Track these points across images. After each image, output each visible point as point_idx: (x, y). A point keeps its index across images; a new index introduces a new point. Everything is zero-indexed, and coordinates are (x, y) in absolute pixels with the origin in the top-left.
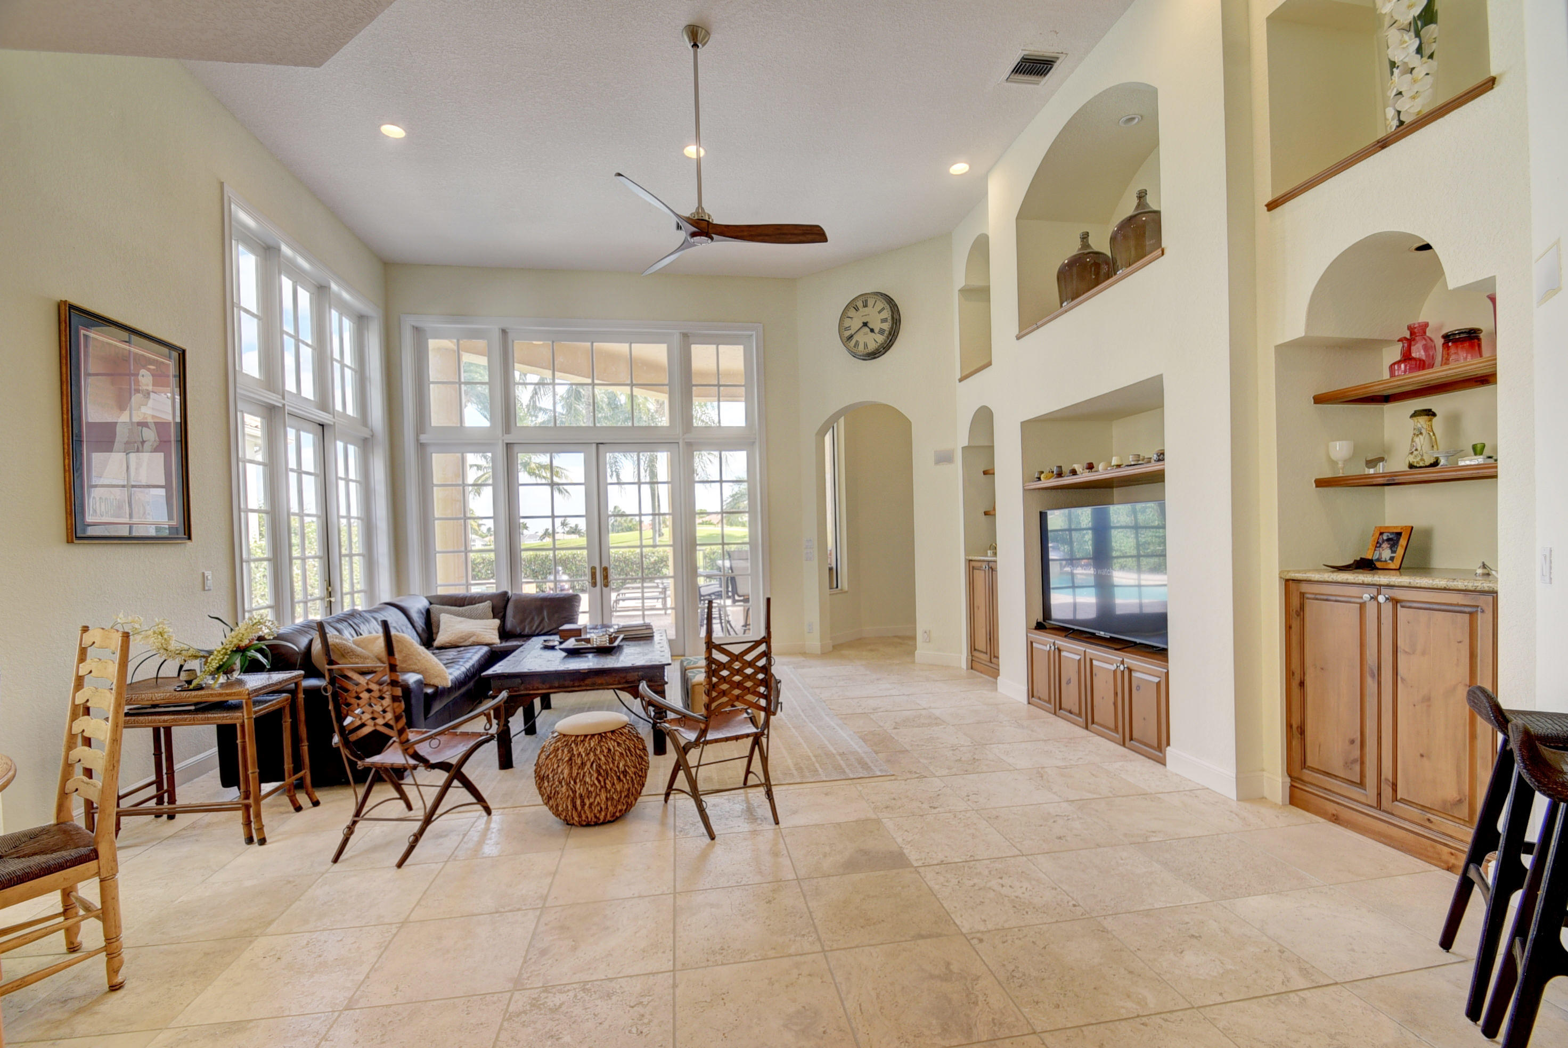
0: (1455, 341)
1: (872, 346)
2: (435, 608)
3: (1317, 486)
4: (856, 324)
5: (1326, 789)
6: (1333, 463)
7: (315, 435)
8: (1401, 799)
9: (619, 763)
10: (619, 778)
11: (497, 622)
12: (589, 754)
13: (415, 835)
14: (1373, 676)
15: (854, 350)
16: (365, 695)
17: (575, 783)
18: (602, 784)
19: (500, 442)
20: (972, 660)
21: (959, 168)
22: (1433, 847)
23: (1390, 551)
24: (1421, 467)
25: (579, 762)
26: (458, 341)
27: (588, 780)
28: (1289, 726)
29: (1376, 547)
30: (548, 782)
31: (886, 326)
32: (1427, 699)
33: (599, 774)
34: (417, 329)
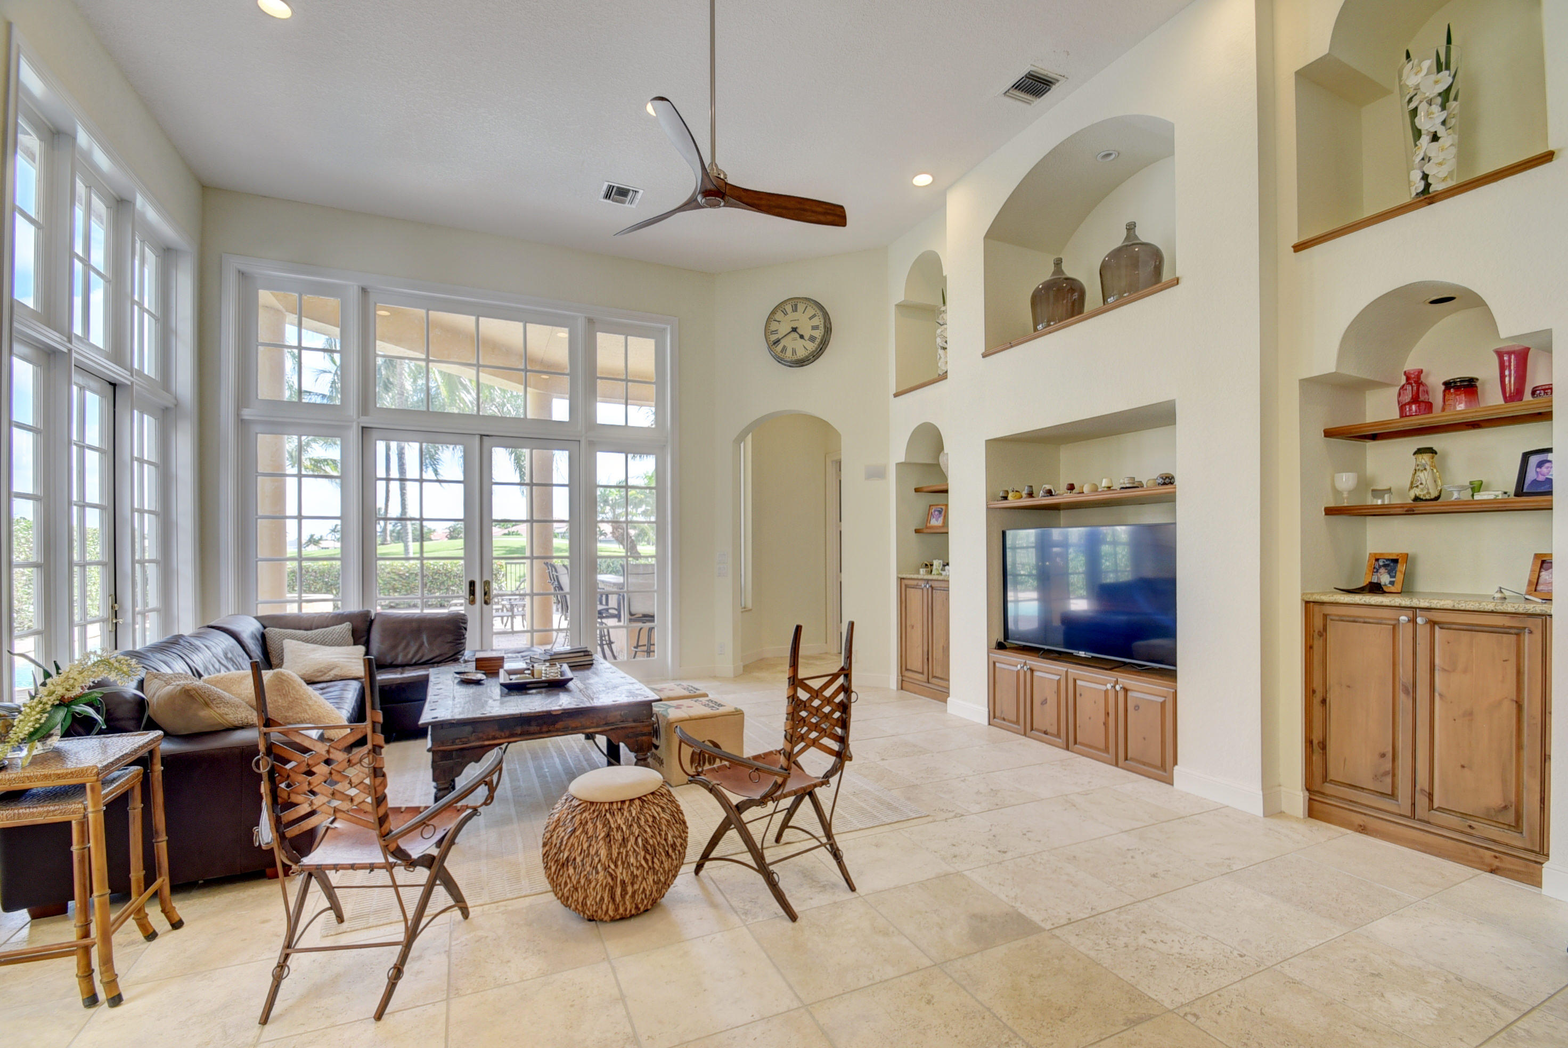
0: (1457, 388)
1: (801, 354)
2: (272, 632)
3: (1326, 514)
4: (784, 328)
5: (1351, 801)
6: (1337, 492)
7: (102, 396)
8: (1439, 808)
9: (666, 834)
10: (667, 853)
11: (361, 649)
12: (631, 825)
13: (395, 967)
14: (1406, 691)
15: (781, 355)
16: (321, 770)
17: (616, 866)
18: (650, 863)
19: (354, 424)
20: (902, 680)
21: (923, 180)
22: (1475, 851)
23: (1388, 576)
24: (1426, 500)
25: (619, 836)
26: (300, 296)
27: (632, 860)
28: (1309, 742)
29: (1373, 572)
30: (575, 868)
31: (818, 334)
32: (1470, 714)
33: (647, 851)
34: (242, 274)
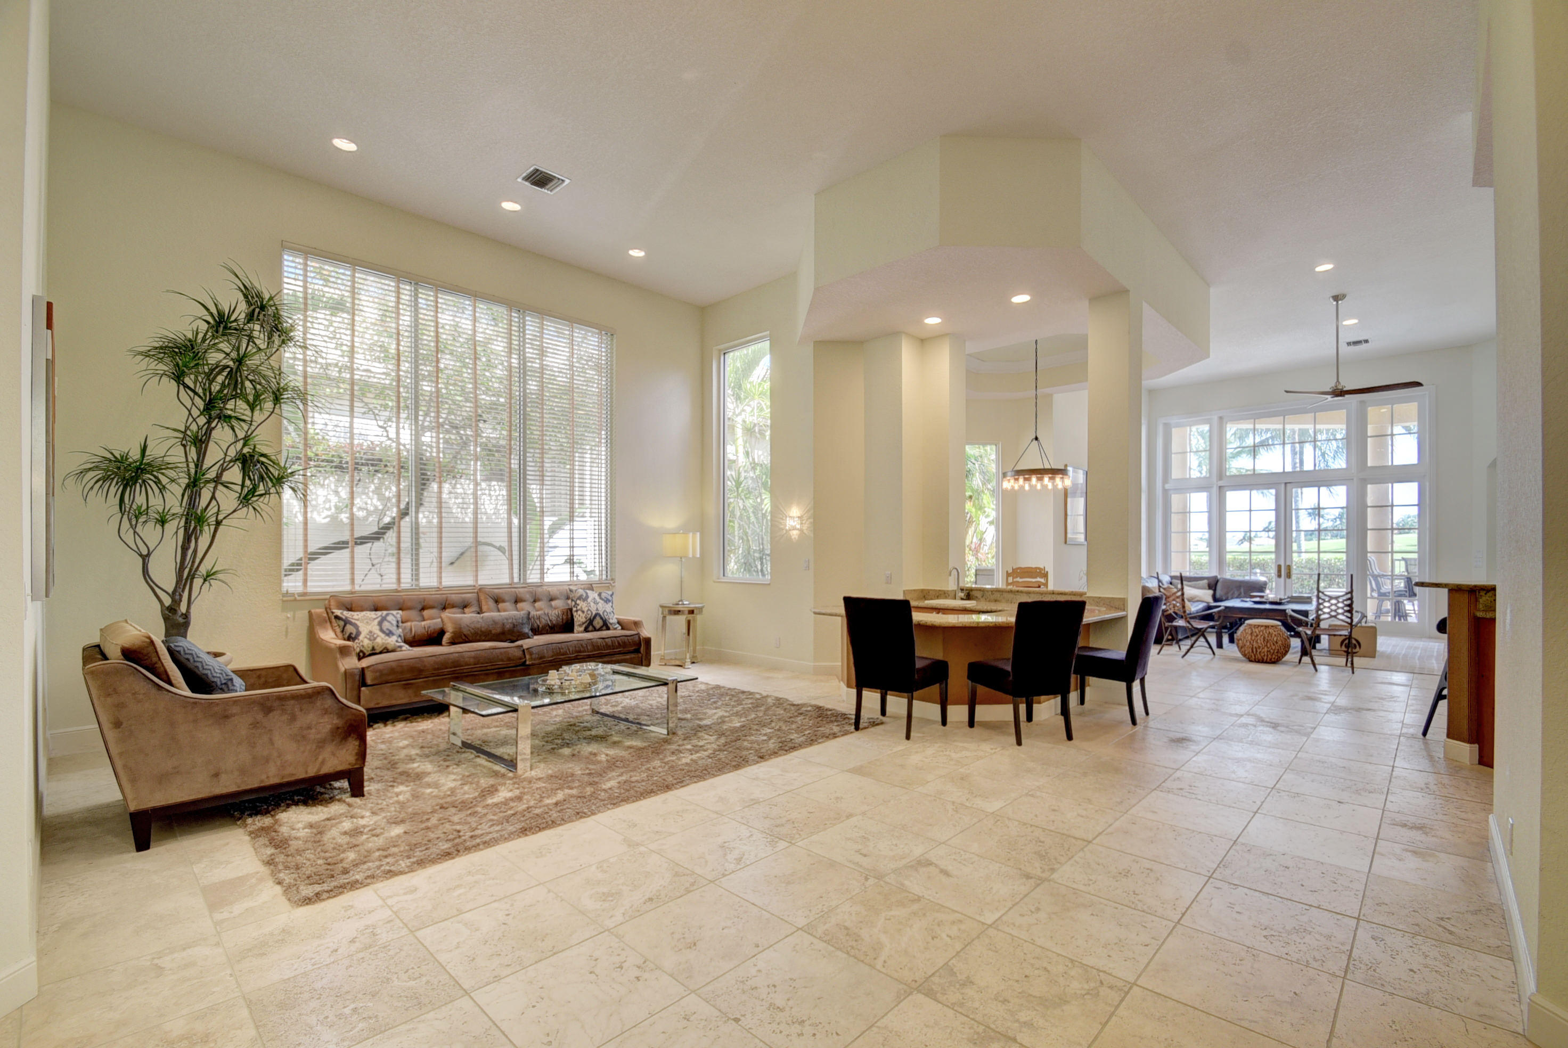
9: (1274, 638)
10: (1274, 644)
11: (1211, 592)
18: (1266, 644)
19: (1215, 486)
33: (1264, 640)
34: (1166, 425)
